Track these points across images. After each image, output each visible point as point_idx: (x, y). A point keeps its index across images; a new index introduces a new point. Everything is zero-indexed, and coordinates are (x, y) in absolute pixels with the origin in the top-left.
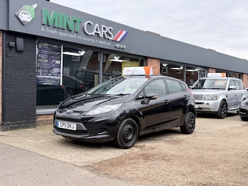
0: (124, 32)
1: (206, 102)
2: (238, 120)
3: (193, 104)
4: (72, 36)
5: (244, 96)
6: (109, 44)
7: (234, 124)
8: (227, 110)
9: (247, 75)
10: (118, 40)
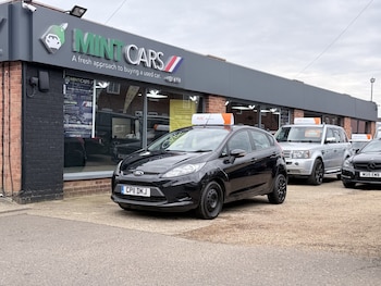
0: (179, 59)
1: (294, 161)
2: (340, 187)
3: (283, 163)
4: (110, 67)
5: (347, 153)
6: (158, 76)
7: (336, 192)
8: (323, 173)
9: (349, 120)
10: (170, 71)
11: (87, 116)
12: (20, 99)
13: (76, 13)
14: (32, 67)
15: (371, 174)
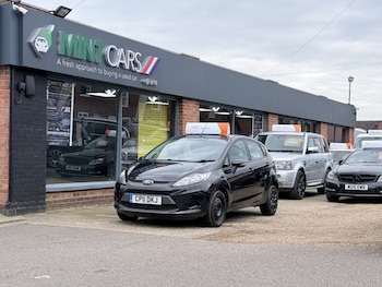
0: (156, 59)
4: (91, 69)
5: (328, 164)
6: (136, 78)
7: (320, 206)
8: (305, 186)
9: (326, 126)
10: (148, 72)
11: (65, 122)
12: (8, 105)
13: (60, 13)
14: (20, 71)
15: (356, 187)
